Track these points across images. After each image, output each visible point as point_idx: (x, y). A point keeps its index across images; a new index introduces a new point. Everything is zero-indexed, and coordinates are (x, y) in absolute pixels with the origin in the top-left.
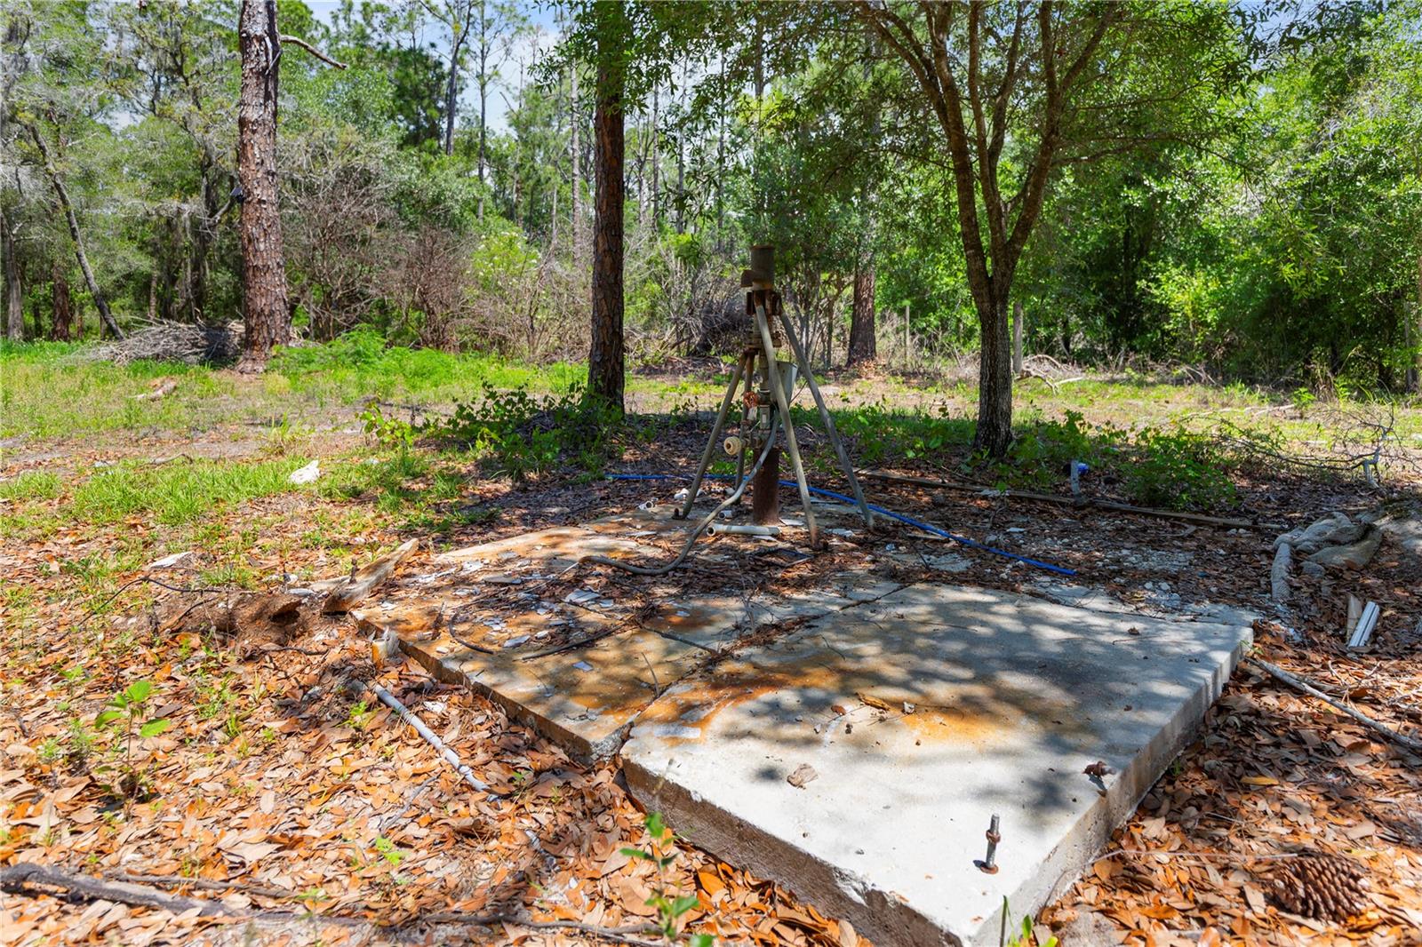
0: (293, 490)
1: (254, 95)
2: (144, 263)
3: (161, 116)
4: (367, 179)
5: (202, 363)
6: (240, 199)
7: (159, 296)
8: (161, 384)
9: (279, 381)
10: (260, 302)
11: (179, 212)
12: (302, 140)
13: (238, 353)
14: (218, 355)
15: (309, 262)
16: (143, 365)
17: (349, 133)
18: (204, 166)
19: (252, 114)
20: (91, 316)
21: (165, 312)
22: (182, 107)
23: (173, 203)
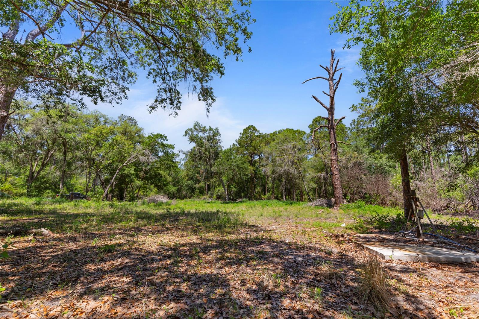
0: (340, 227)
1: (333, 154)
2: (315, 186)
3: (317, 157)
4: (360, 164)
5: (327, 207)
6: (332, 174)
7: (318, 193)
8: (320, 211)
9: (341, 211)
10: (337, 195)
11: (321, 176)
12: (344, 157)
13: (334, 205)
14: (330, 206)
15: (348, 184)
16: (317, 207)
17: (355, 154)
18: (325, 165)
19: (333, 158)
20: (306, 196)
21: (319, 197)
22: (320, 155)
23: (320, 174)
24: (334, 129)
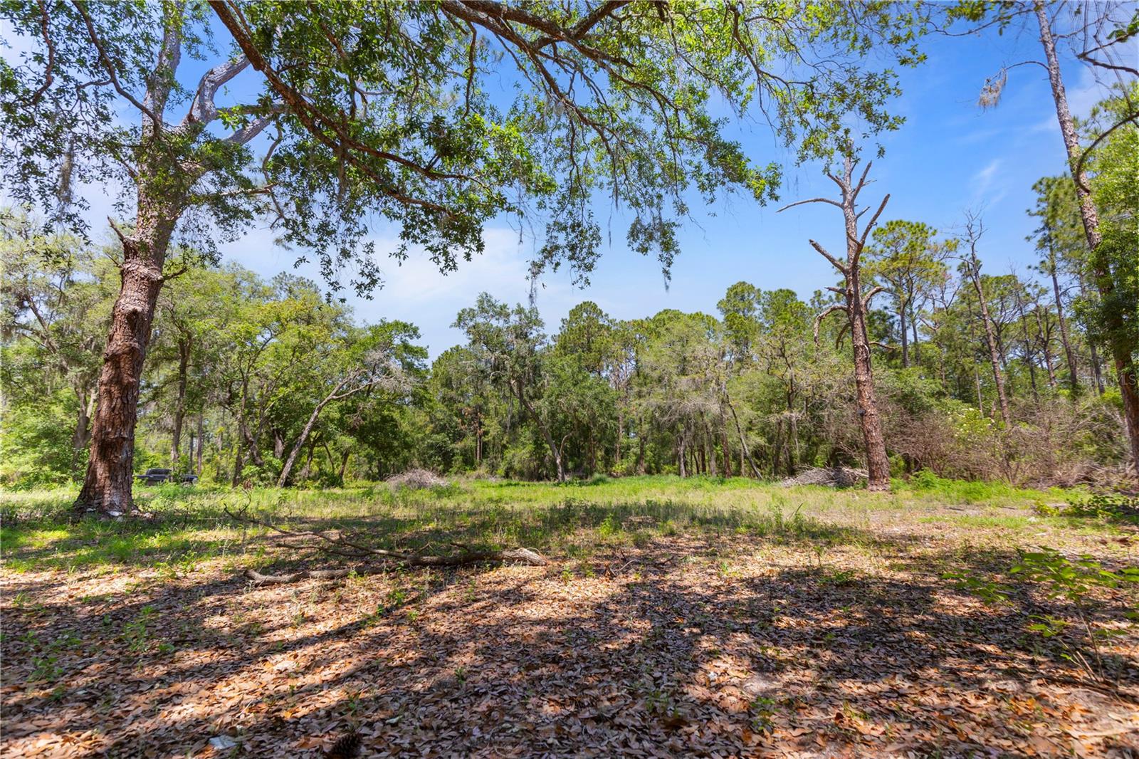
6: (861, 415)
19: (863, 378)
24: (861, 314)
